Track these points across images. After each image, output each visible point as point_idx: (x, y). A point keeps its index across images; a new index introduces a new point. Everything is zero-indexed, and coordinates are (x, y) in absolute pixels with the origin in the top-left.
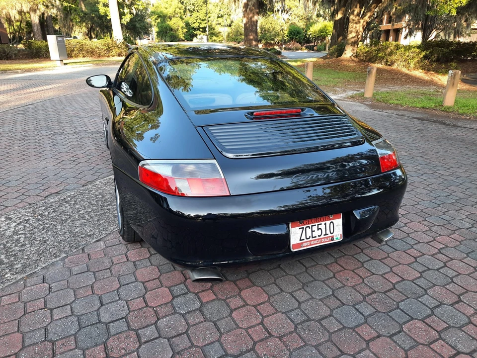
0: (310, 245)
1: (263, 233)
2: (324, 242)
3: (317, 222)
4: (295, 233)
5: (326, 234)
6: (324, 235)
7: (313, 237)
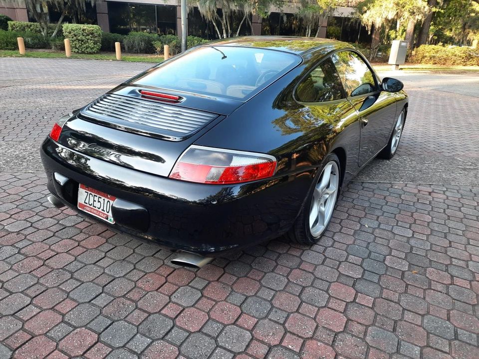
0: (91, 212)
2: (100, 216)
3: (98, 194)
4: (82, 194)
6: (102, 210)
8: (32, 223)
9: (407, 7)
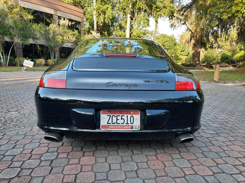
0: (115, 128)
1: (78, 112)
2: (125, 128)
3: (121, 114)
4: (104, 118)
5: (127, 123)
6: (126, 124)
7: (117, 123)
8: (20, 167)
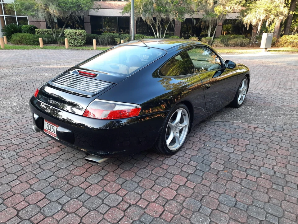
2: (53, 136)
3: (52, 124)
4: (45, 124)
6: (54, 132)
8: (26, 140)
9: (273, 12)
